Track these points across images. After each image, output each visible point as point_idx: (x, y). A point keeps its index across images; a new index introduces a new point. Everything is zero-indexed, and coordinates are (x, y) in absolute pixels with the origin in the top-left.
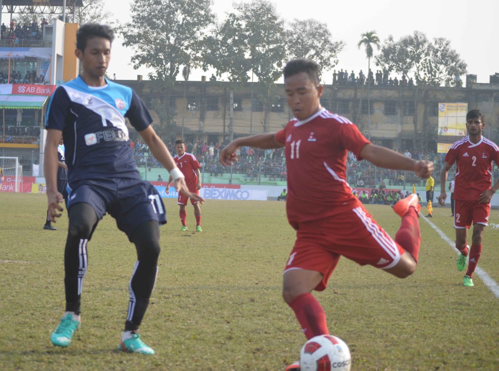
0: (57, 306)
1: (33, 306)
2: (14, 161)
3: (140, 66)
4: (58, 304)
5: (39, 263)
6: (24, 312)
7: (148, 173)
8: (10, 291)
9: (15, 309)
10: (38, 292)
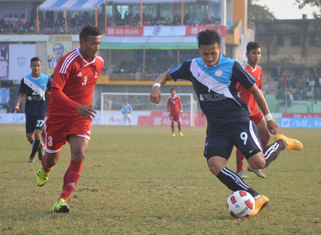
0: (227, 226)
1: (204, 226)
2: (189, 98)
3: (304, 5)
4: (227, 224)
5: (211, 188)
6: (196, 232)
7: (314, 106)
8: (183, 213)
9: (188, 228)
10: (210, 214)
